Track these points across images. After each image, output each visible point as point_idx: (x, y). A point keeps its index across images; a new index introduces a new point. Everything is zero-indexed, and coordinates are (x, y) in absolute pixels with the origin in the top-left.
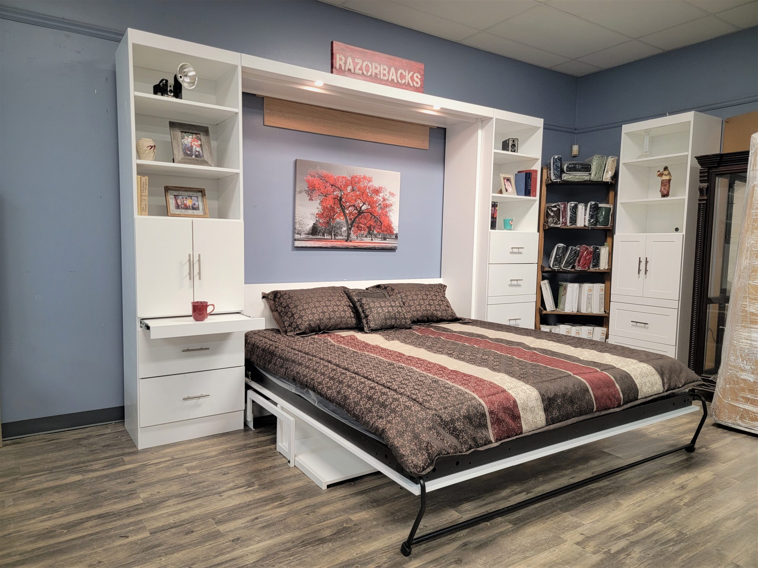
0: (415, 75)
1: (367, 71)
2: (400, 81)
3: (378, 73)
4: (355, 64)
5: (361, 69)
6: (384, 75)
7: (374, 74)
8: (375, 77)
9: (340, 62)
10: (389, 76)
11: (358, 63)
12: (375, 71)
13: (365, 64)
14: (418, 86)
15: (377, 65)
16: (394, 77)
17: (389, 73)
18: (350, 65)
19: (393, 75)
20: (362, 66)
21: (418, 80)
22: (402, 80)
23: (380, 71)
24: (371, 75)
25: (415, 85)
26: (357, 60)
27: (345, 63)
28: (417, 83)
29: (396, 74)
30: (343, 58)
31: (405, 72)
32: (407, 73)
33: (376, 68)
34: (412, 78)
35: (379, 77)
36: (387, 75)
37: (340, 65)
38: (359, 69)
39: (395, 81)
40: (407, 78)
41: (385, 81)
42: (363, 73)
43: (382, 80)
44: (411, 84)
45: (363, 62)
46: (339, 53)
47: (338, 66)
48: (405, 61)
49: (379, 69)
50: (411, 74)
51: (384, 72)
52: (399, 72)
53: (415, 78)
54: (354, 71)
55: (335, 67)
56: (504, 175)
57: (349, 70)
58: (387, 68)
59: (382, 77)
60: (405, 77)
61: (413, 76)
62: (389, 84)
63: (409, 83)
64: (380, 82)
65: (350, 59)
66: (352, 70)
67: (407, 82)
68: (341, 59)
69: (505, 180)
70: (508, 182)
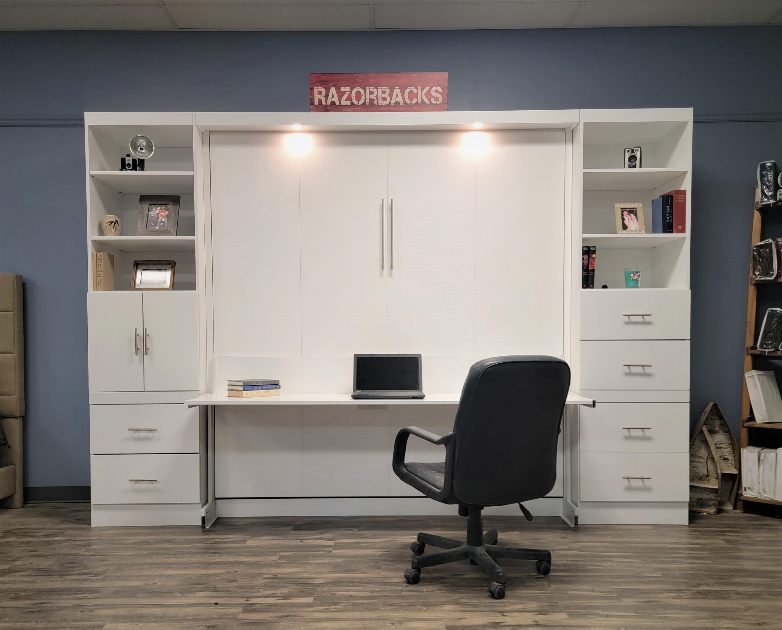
0: (433, 90)
1: (358, 99)
2: (408, 101)
3: (375, 98)
4: (341, 95)
5: (349, 98)
6: (384, 99)
7: (368, 101)
8: (370, 104)
9: (319, 96)
10: (391, 99)
11: (345, 92)
12: (369, 97)
13: (355, 91)
14: (438, 102)
15: (372, 89)
16: (400, 99)
17: (391, 95)
18: (333, 97)
19: (397, 96)
20: (350, 95)
21: (438, 95)
22: (411, 100)
23: (377, 96)
24: (364, 103)
25: (433, 101)
26: (342, 89)
27: (327, 96)
28: (437, 99)
29: (403, 93)
30: (324, 91)
31: (417, 89)
32: (420, 90)
33: (371, 93)
34: (428, 95)
35: (375, 103)
36: (388, 98)
37: (320, 101)
38: (346, 100)
39: (402, 103)
40: (419, 96)
41: (385, 106)
42: (352, 103)
43: (381, 106)
44: (427, 102)
45: (352, 89)
46: (318, 86)
47: (316, 102)
48: (415, 75)
49: (375, 94)
50: (426, 90)
51: (384, 95)
52: (408, 90)
53: (433, 93)
54: (340, 104)
55: (312, 104)
56: (622, 206)
57: (333, 103)
58: (388, 90)
59: (380, 102)
60: (416, 96)
61: (429, 91)
62: (392, 108)
63: (423, 102)
64: (378, 109)
65: (333, 91)
66: (337, 103)
67: (421, 100)
68: (320, 93)
69: (625, 213)
70: (631, 214)
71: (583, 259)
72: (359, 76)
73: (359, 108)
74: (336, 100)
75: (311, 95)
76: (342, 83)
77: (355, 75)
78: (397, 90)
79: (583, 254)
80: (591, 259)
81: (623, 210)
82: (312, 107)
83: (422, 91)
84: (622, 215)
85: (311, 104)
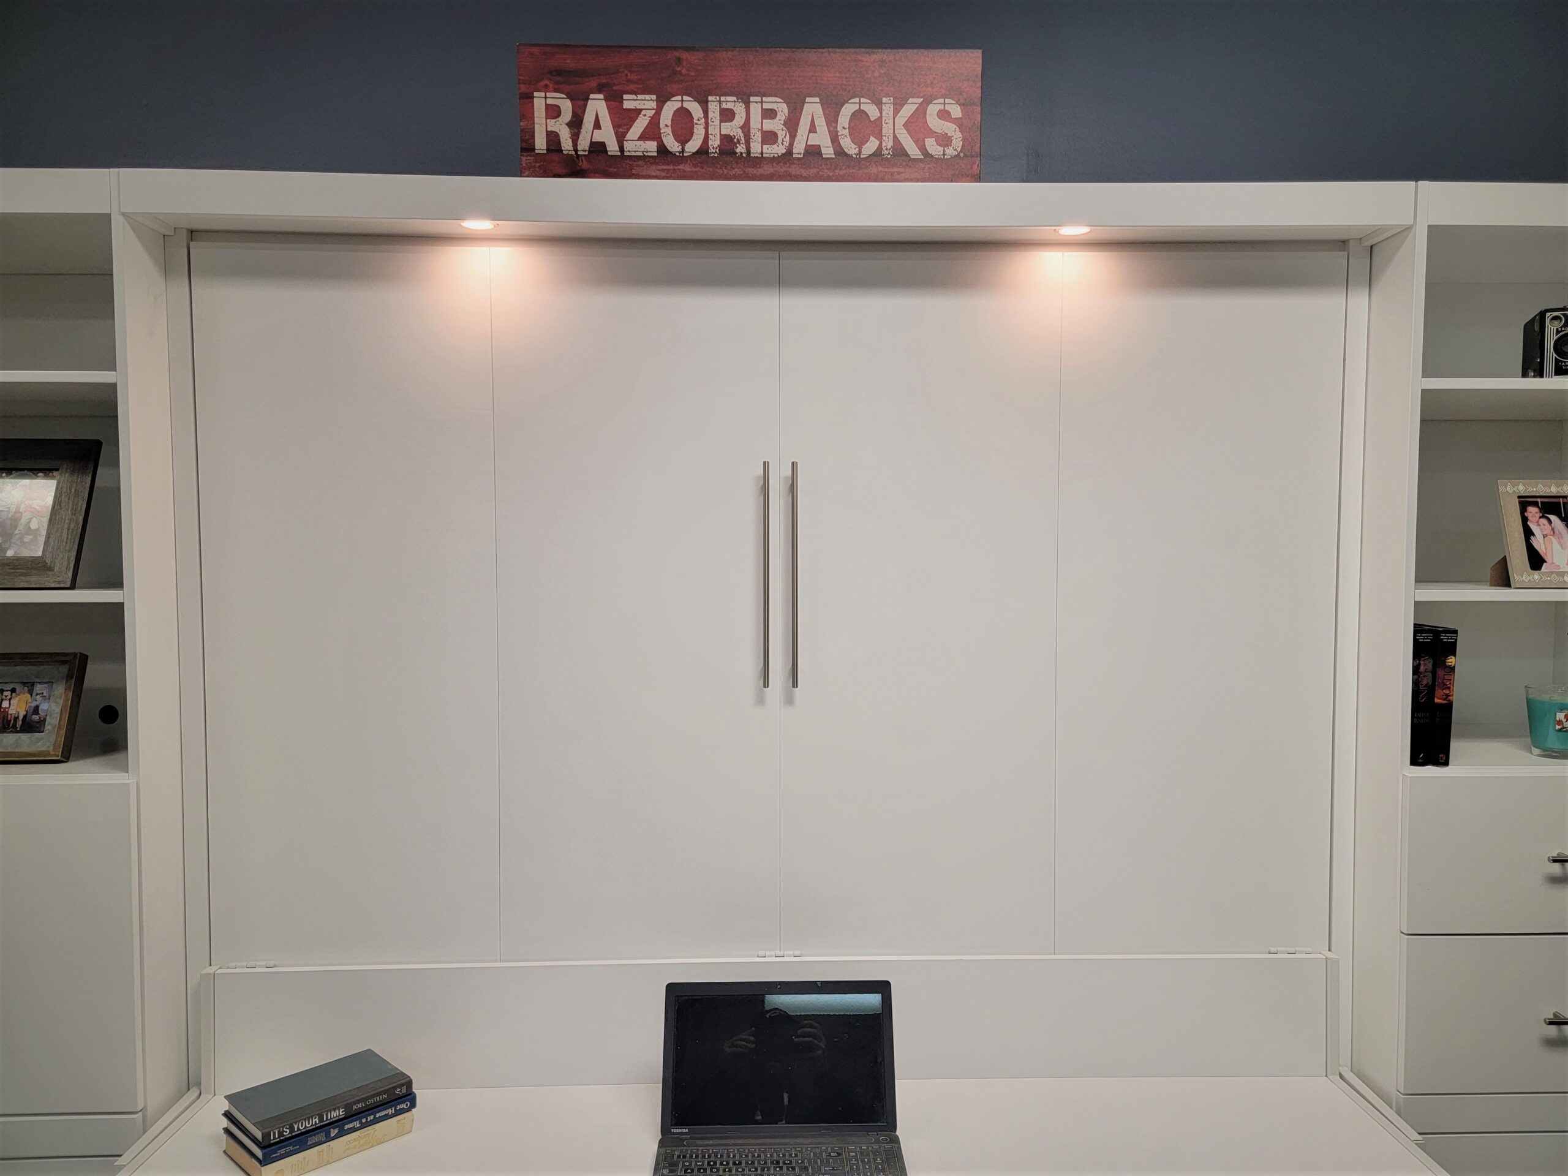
0: (933, 110)
1: (684, 137)
2: (848, 145)
3: (739, 133)
4: (623, 120)
5: (652, 132)
6: (770, 137)
7: (714, 143)
8: (722, 152)
9: (551, 122)
10: (793, 136)
11: (638, 112)
12: (718, 130)
13: (671, 108)
14: (950, 152)
15: (730, 102)
16: (822, 140)
17: (792, 125)
18: (597, 125)
19: (813, 129)
20: (655, 122)
21: (950, 128)
22: (860, 143)
23: (746, 127)
24: (703, 151)
25: (933, 148)
26: (630, 102)
27: (576, 124)
28: (944, 140)
29: (832, 120)
30: (566, 106)
31: (879, 104)
32: (888, 109)
33: (727, 115)
34: (917, 126)
35: (741, 149)
36: (783, 134)
37: (553, 138)
38: (643, 137)
39: (828, 151)
40: (887, 130)
41: (774, 160)
42: (663, 150)
43: (761, 160)
44: (913, 151)
45: (662, 101)
46: (546, 89)
47: (541, 143)
48: (874, 57)
49: (739, 119)
50: (908, 110)
51: (769, 125)
52: (848, 110)
53: (934, 122)
54: (622, 149)
55: (528, 147)
56: (1522, 489)
57: (598, 148)
58: (782, 109)
59: (756, 148)
60: (877, 127)
61: (920, 114)
62: (795, 170)
63: (899, 151)
64: (750, 171)
65: (597, 105)
66: (613, 148)
67: (890, 144)
68: (554, 112)
69: (1533, 512)
70: (1552, 517)
71: (1416, 670)
72: (685, 55)
73: (687, 168)
74: (607, 136)
75: (523, 117)
76: (630, 81)
77: (672, 55)
78: (813, 108)
79: (1417, 655)
80: (1440, 672)
81: (1525, 503)
82: (525, 159)
83: (896, 112)
84: (1525, 520)
85: (523, 150)
